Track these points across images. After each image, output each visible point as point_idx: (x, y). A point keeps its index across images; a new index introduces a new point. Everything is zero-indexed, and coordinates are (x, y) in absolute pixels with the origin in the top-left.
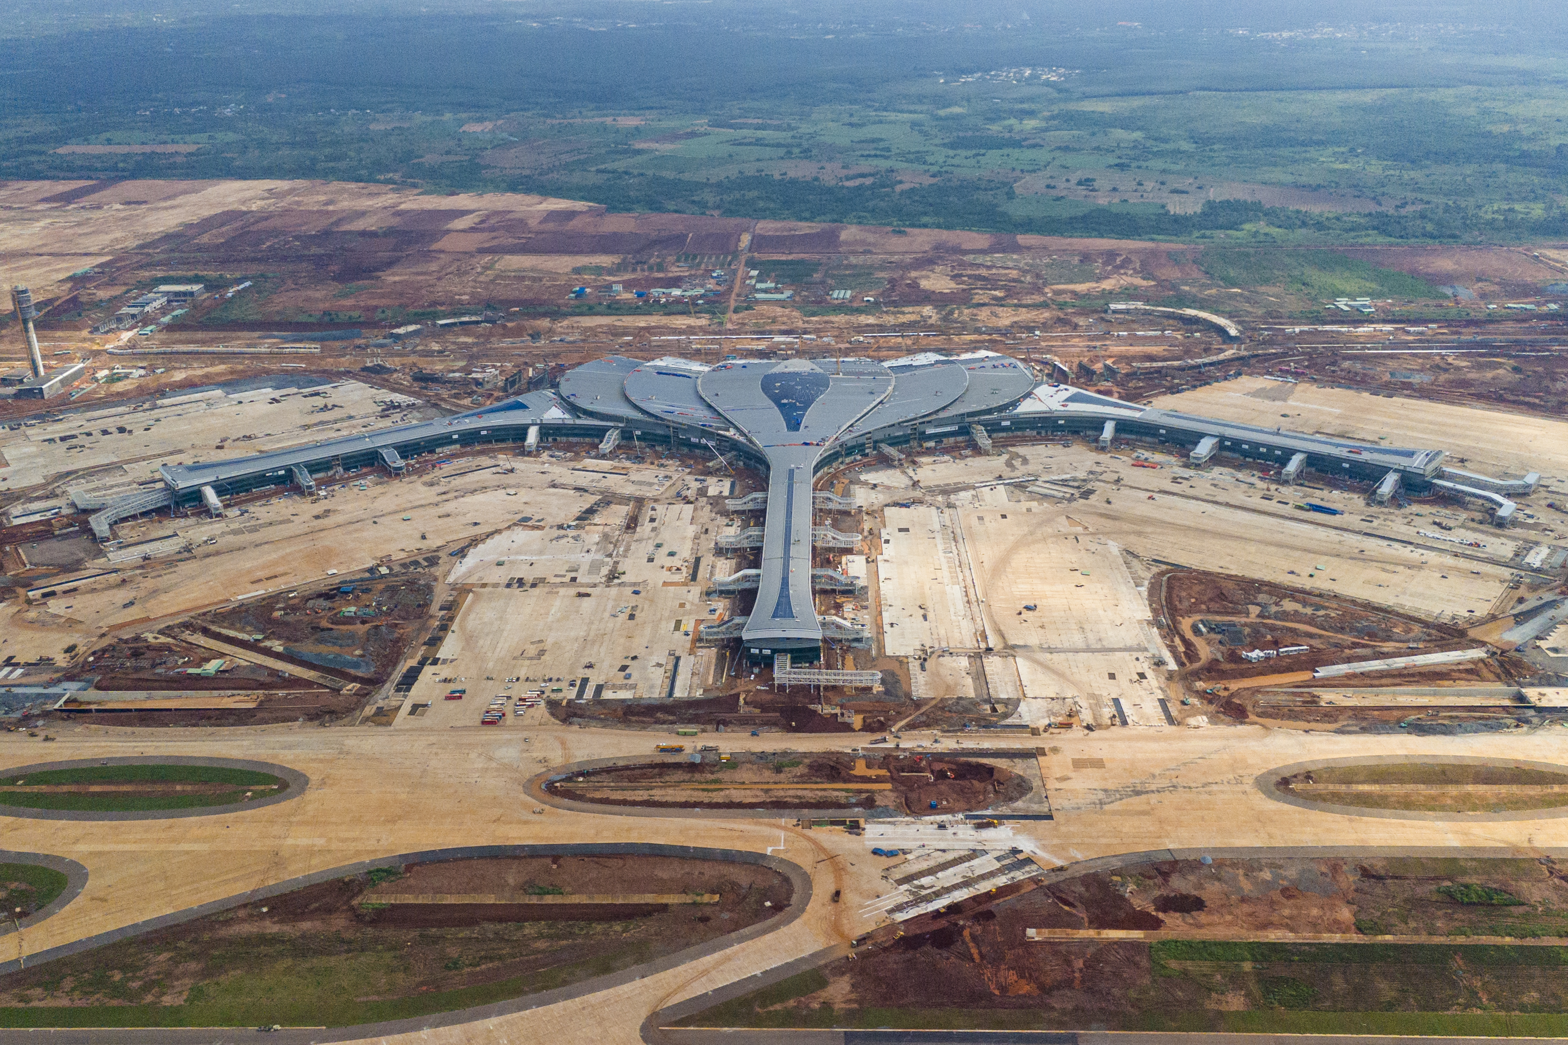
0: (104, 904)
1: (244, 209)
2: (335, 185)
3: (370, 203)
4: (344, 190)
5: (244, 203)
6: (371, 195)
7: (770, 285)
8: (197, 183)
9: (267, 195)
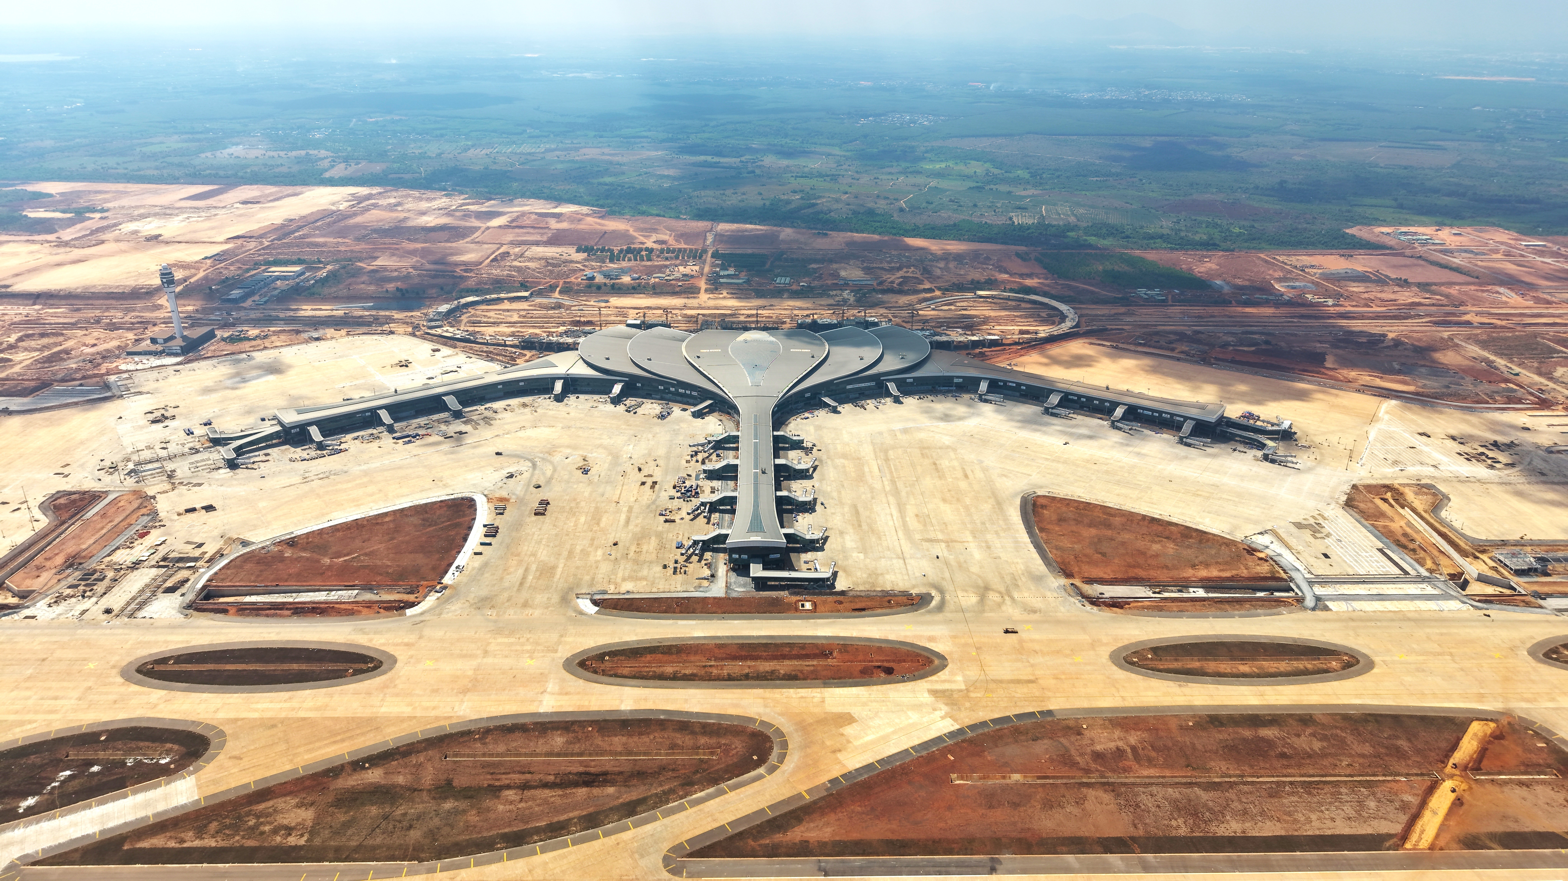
0: (239, 761)
1: (334, 208)
2: (403, 192)
3: (429, 205)
4: (409, 196)
5: (333, 204)
6: (429, 200)
7: (731, 271)
8: (298, 189)
9: (350, 198)
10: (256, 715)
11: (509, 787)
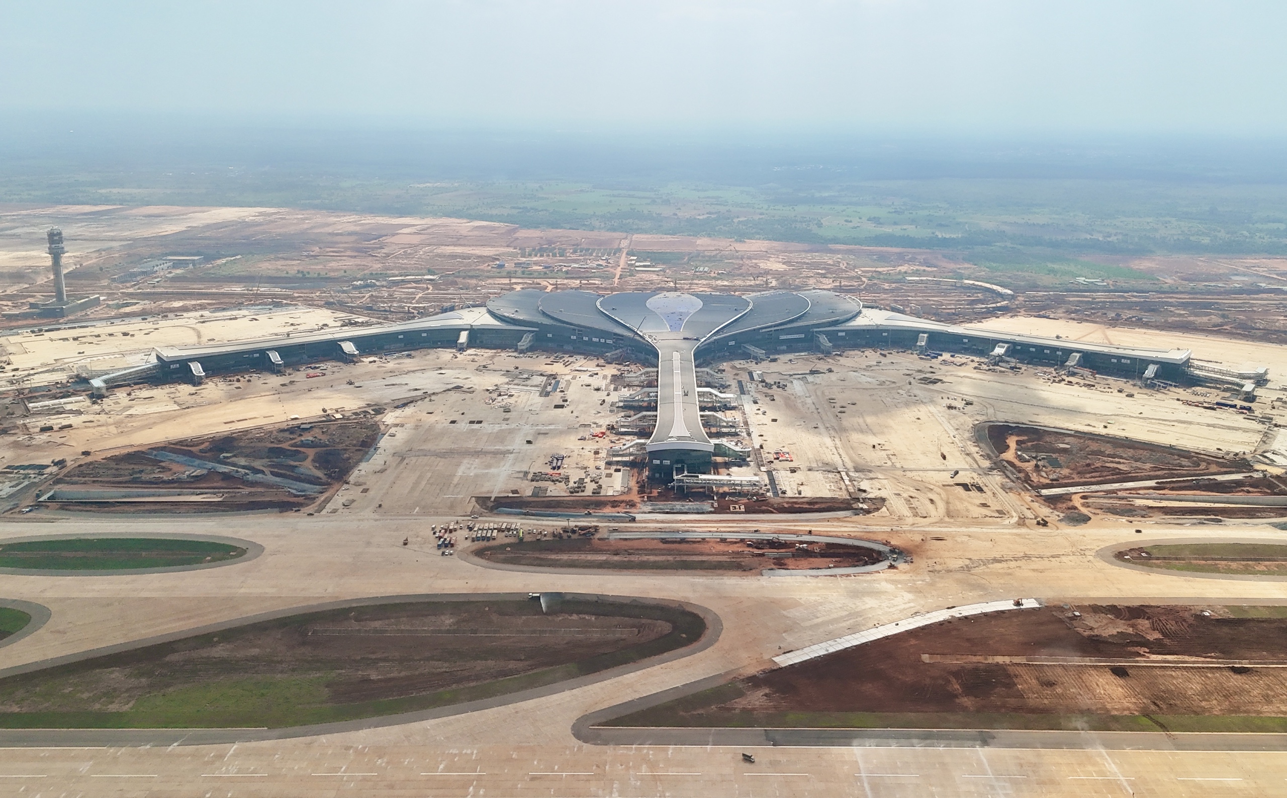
0: (62, 635)
2: (310, 211)
3: (337, 220)
4: (317, 214)
6: (337, 216)
7: (646, 263)
10: (90, 595)
11: (385, 660)
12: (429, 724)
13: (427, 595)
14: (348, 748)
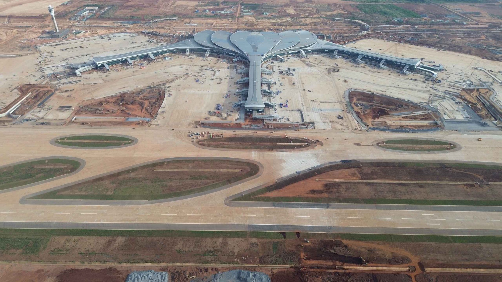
0: (90, 170)
7: (247, 10)
10: (94, 156)
11: (175, 179)
12: (188, 200)
13: (185, 158)
14: (168, 207)
